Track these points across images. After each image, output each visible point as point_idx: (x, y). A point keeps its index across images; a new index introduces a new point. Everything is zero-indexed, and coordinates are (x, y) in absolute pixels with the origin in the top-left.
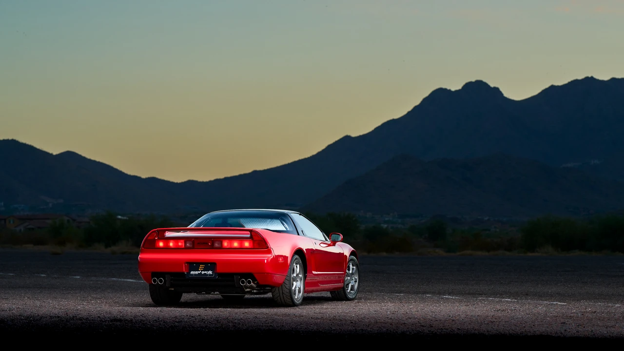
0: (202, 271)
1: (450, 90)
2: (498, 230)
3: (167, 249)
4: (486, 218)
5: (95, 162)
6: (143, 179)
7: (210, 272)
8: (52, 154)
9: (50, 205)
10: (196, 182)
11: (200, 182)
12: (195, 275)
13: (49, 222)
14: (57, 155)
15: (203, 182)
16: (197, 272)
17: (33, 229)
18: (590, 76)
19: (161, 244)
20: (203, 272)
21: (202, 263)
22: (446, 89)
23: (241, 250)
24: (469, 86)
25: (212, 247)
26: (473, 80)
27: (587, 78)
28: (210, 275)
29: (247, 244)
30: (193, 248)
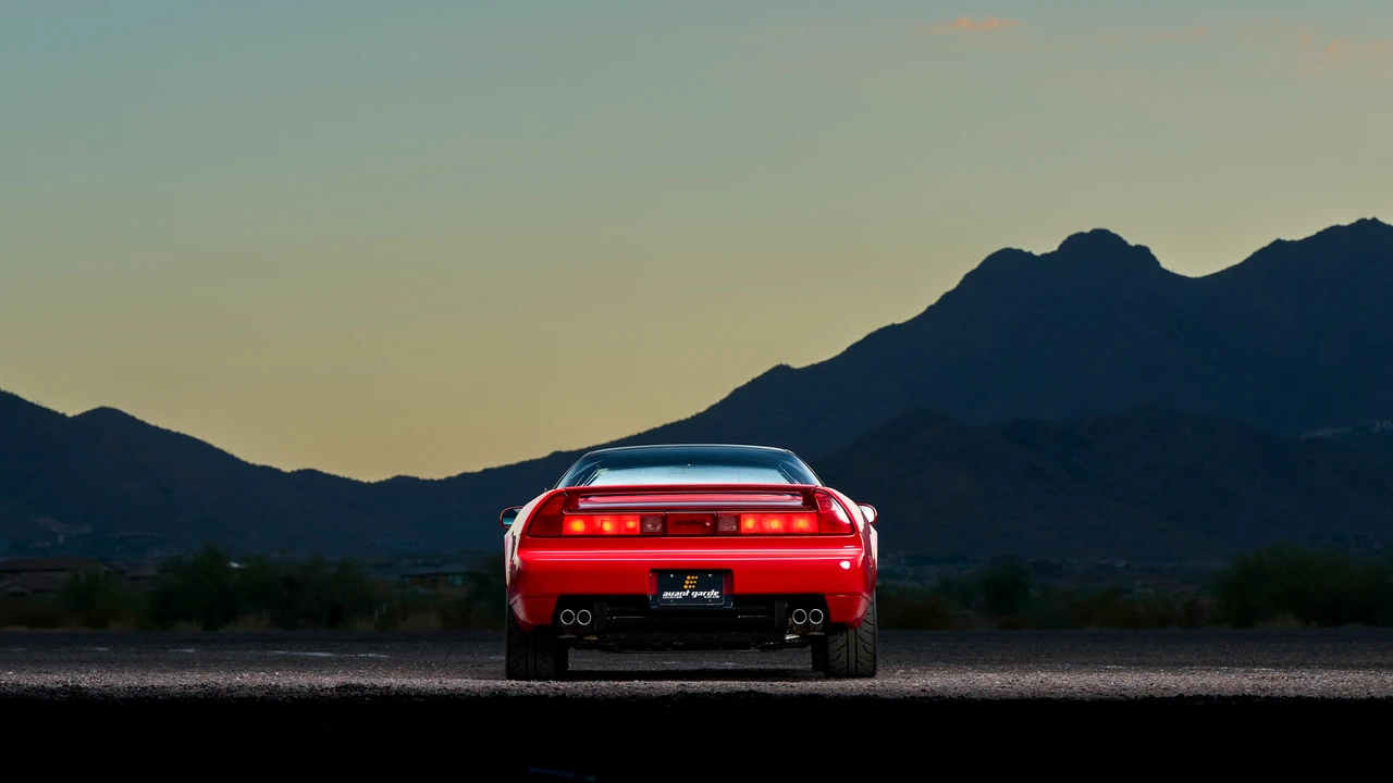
0: (691, 590)
1: (1030, 254)
2: (1151, 591)
3: (594, 538)
4: (1123, 564)
5: (168, 432)
6: (286, 474)
7: (714, 594)
8: (63, 416)
9: (61, 539)
10: (415, 480)
11: (425, 481)
12: (676, 600)
13: (60, 576)
14: (75, 418)
15: (432, 481)
16: (679, 595)
17: (22, 594)
18: (1369, 218)
19: (578, 526)
20: (695, 595)
21: (692, 572)
22: (1020, 252)
23: (787, 538)
24: (1075, 243)
25: (714, 531)
26: (1087, 230)
27: (1362, 222)
28: (714, 600)
29: (802, 524)
30: (664, 533)
